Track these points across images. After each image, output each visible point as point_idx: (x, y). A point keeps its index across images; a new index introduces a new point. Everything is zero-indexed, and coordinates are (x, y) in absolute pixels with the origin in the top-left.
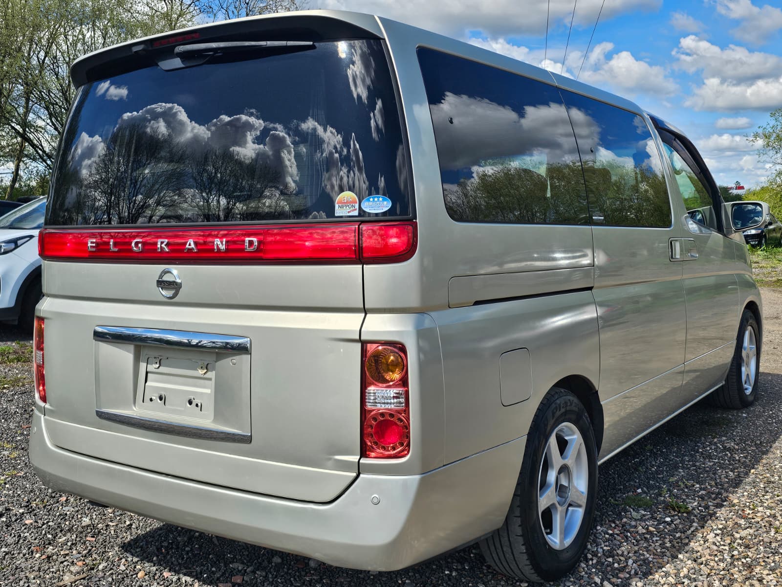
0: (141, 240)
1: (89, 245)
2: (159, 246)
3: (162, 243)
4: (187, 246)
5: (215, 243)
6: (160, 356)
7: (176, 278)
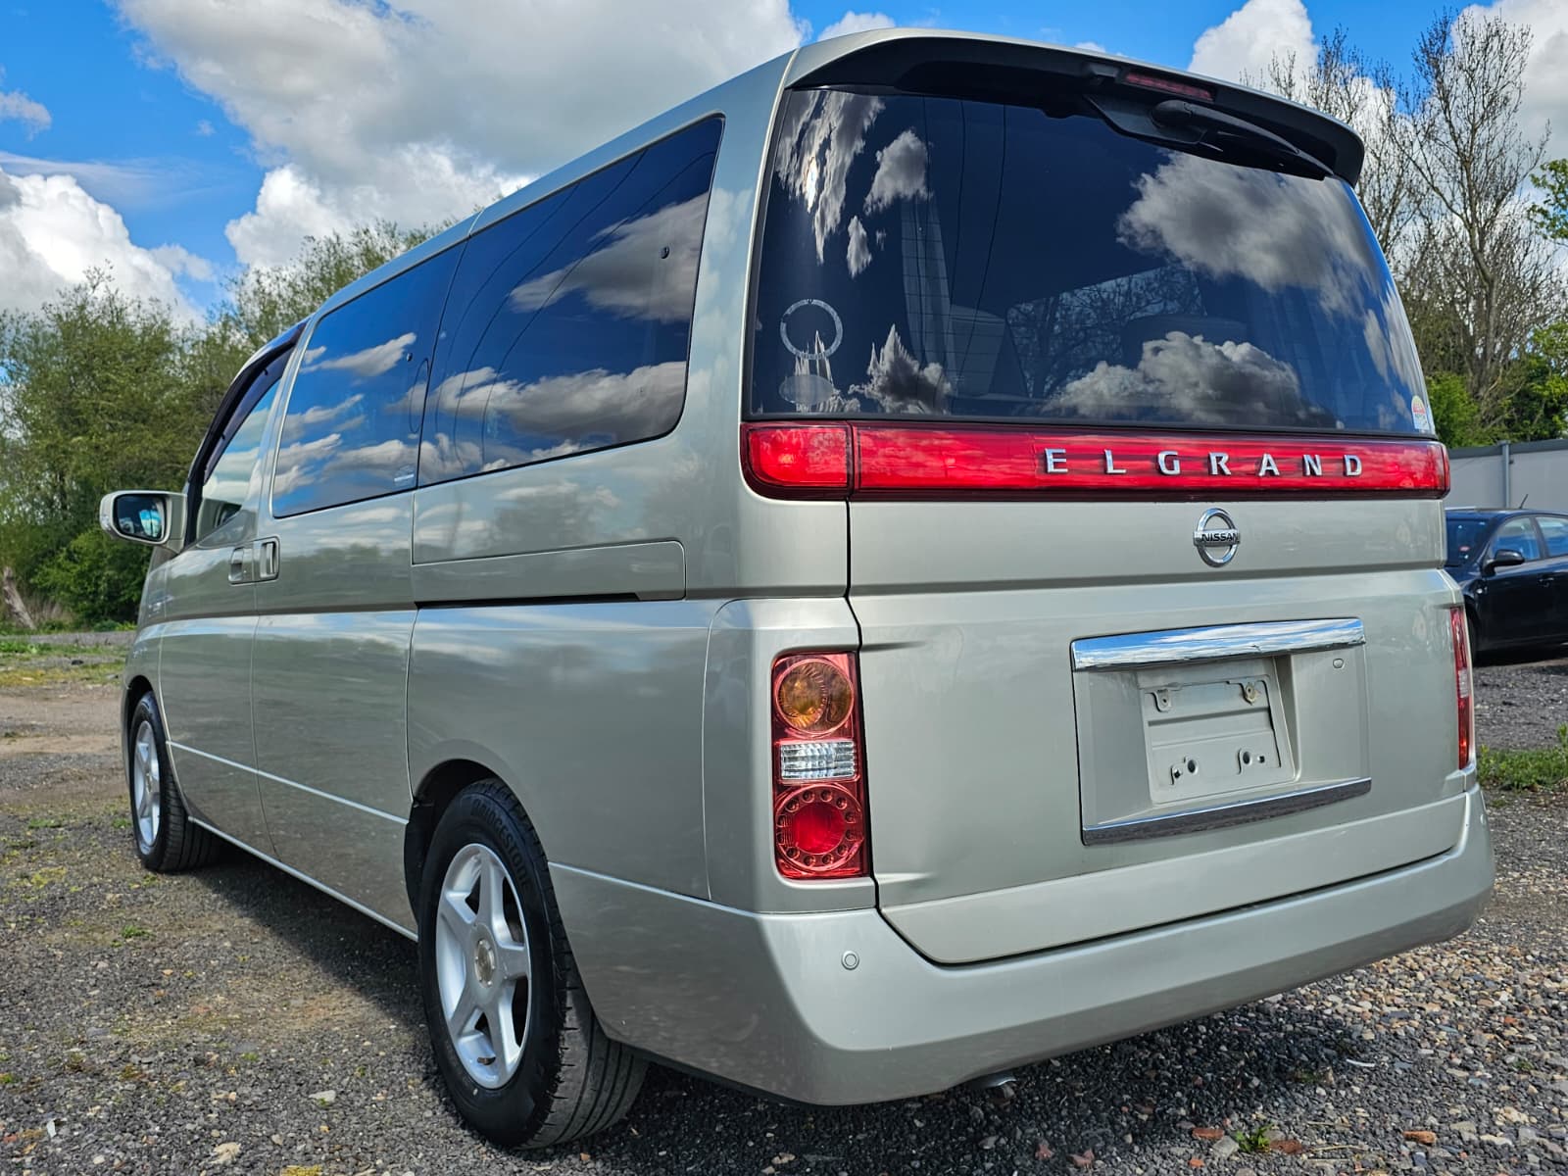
0: (1176, 454)
3: (1217, 460)
4: (1264, 467)
6: (1170, 685)
7: (1231, 526)
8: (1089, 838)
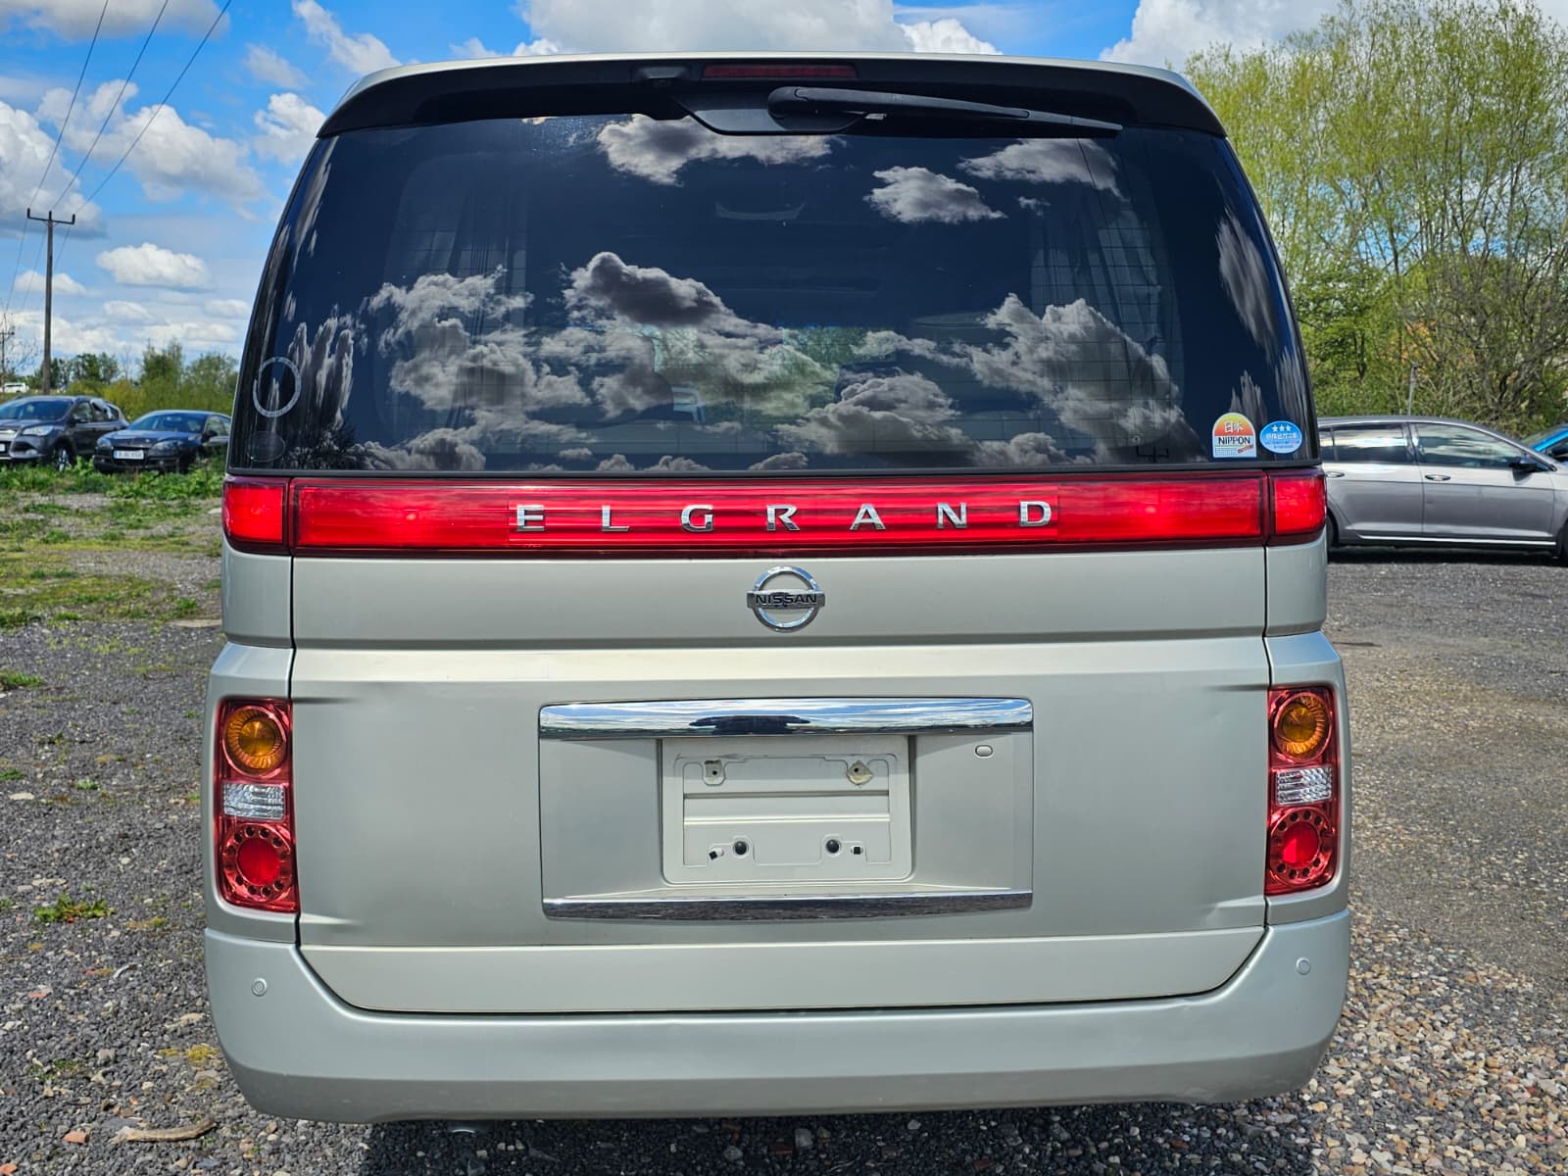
0: (710, 507)
1: (521, 518)
2: (771, 519)
3: (778, 512)
4: (859, 519)
5: (940, 510)
6: (728, 757)
7: (810, 587)
8: (551, 911)
